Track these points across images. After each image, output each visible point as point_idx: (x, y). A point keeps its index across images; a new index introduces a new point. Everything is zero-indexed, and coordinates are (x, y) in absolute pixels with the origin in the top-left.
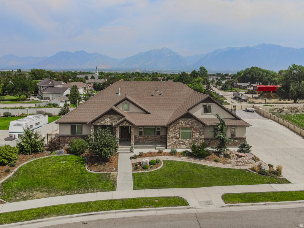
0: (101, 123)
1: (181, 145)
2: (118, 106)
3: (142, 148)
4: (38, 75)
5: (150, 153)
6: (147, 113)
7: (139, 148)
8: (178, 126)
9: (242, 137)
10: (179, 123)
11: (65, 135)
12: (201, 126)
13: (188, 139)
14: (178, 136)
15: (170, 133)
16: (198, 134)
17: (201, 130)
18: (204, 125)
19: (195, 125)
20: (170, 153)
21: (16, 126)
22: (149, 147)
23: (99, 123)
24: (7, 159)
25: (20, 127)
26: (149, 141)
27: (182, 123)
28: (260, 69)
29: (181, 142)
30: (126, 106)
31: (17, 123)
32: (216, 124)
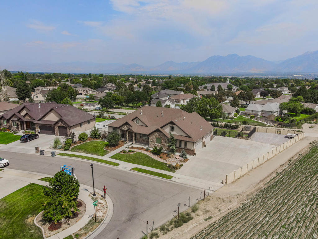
2: (134, 121)
3: (139, 145)
4: (169, 85)
5: (138, 148)
6: (147, 126)
7: (137, 144)
9: (191, 148)
10: (155, 134)
12: (166, 138)
13: (160, 144)
14: (154, 141)
15: (151, 139)
16: (165, 142)
19: (163, 137)
20: (145, 149)
22: (142, 145)
23: (122, 128)
24: (82, 138)
26: (145, 142)
27: (156, 135)
29: (156, 145)
30: (138, 121)
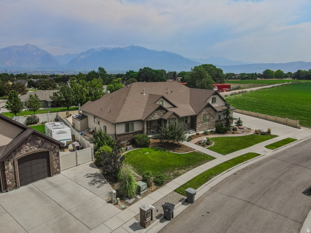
0: (152, 118)
1: (204, 128)
2: (157, 103)
6: (175, 107)
8: (203, 113)
11: (121, 134)
12: (214, 112)
13: (207, 123)
14: (202, 121)
15: (198, 120)
16: (212, 118)
17: (214, 115)
18: (216, 111)
19: (211, 112)
20: (203, 134)
21: (59, 134)
23: (150, 119)
25: (64, 134)
27: (205, 111)
28: (151, 69)
29: (204, 126)
30: (161, 103)
31: (60, 131)
32: (222, 110)
